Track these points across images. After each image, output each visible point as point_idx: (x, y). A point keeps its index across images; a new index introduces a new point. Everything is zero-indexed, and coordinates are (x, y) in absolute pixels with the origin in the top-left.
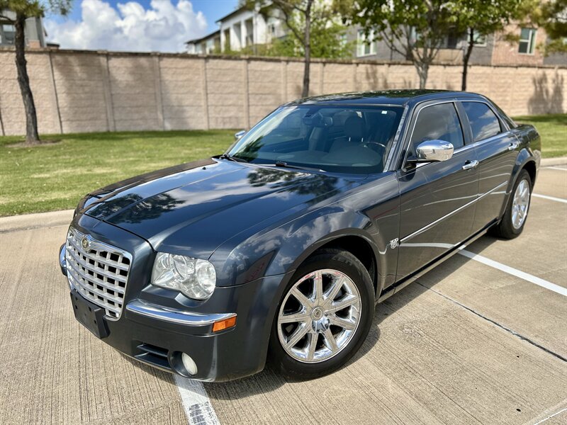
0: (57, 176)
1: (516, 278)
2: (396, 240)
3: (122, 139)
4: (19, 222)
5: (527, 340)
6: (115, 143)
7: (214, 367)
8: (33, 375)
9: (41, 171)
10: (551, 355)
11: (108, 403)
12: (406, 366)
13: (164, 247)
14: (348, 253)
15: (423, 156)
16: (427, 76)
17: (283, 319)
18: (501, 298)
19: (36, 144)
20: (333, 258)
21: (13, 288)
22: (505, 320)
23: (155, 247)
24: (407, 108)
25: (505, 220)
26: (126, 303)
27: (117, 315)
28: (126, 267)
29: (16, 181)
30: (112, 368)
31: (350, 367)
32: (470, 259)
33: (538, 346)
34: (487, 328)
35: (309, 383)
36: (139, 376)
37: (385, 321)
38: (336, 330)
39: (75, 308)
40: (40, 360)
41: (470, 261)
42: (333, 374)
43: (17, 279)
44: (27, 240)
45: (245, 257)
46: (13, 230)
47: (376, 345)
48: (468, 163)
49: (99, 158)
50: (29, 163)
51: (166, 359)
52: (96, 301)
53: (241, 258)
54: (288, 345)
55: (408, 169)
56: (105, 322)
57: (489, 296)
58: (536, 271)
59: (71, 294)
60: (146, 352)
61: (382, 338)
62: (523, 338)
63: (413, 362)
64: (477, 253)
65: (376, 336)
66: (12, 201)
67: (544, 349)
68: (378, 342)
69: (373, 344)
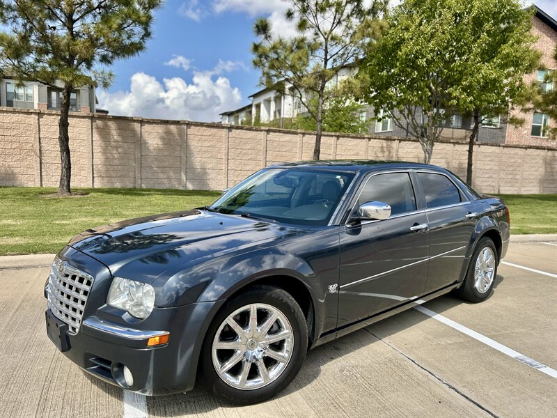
0: (76, 224)
1: (466, 336)
2: (335, 286)
3: (144, 195)
4: (31, 260)
5: (454, 389)
6: (137, 198)
7: (149, 382)
8: (5, 384)
9: (63, 218)
10: (471, 403)
11: (60, 411)
12: (333, 401)
13: (120, 273)
14: (283, 291)
15: (366, 215)
16: (431, 152)
17: (218, 345)
18: (445, 352)
19: (66, 195)
20: (268, 294)
21: (11, 314)
22: (441, 370)
23: (112, 273)
24: (358, 175)
25: (467, 283)
26: (84, 319)
27: (77, 330)
28: (88, 288)
29: (39, 226)
30: (73, 384)
31: (282, 399)
32: (430, 317)
33: (463, 395)
34: (420, 377)
35: (240, 409)
36: (94, 392)
37: (329, 363)
38: (269, 362)
39: (48, 325)
40: (15, 373)
41: (430, 319)
42: (265, 404)
43: (16, 307)
44: (36, 275)
45: (185, 285)
46: (26, 267)
47: (313, 383)
48: (416, 224)
49: (118, 210)
50: (55, 211)
51: (109, 371)
52: (63, 318)
53: (181, 286)
54: (222, 370)
55: (352, 225)
56: (67, 337)
57: (435, 349)
58: (488, 332)
59: (46, 313)
60: (96, 365)
61: (321, 377)
62: (450, 387)
63: (341, 399)
64: (439, 313)
65: (315, 375)
66: (30, 242)
67: (467, 398)
68: (316, 381)
69: (310, 381)
